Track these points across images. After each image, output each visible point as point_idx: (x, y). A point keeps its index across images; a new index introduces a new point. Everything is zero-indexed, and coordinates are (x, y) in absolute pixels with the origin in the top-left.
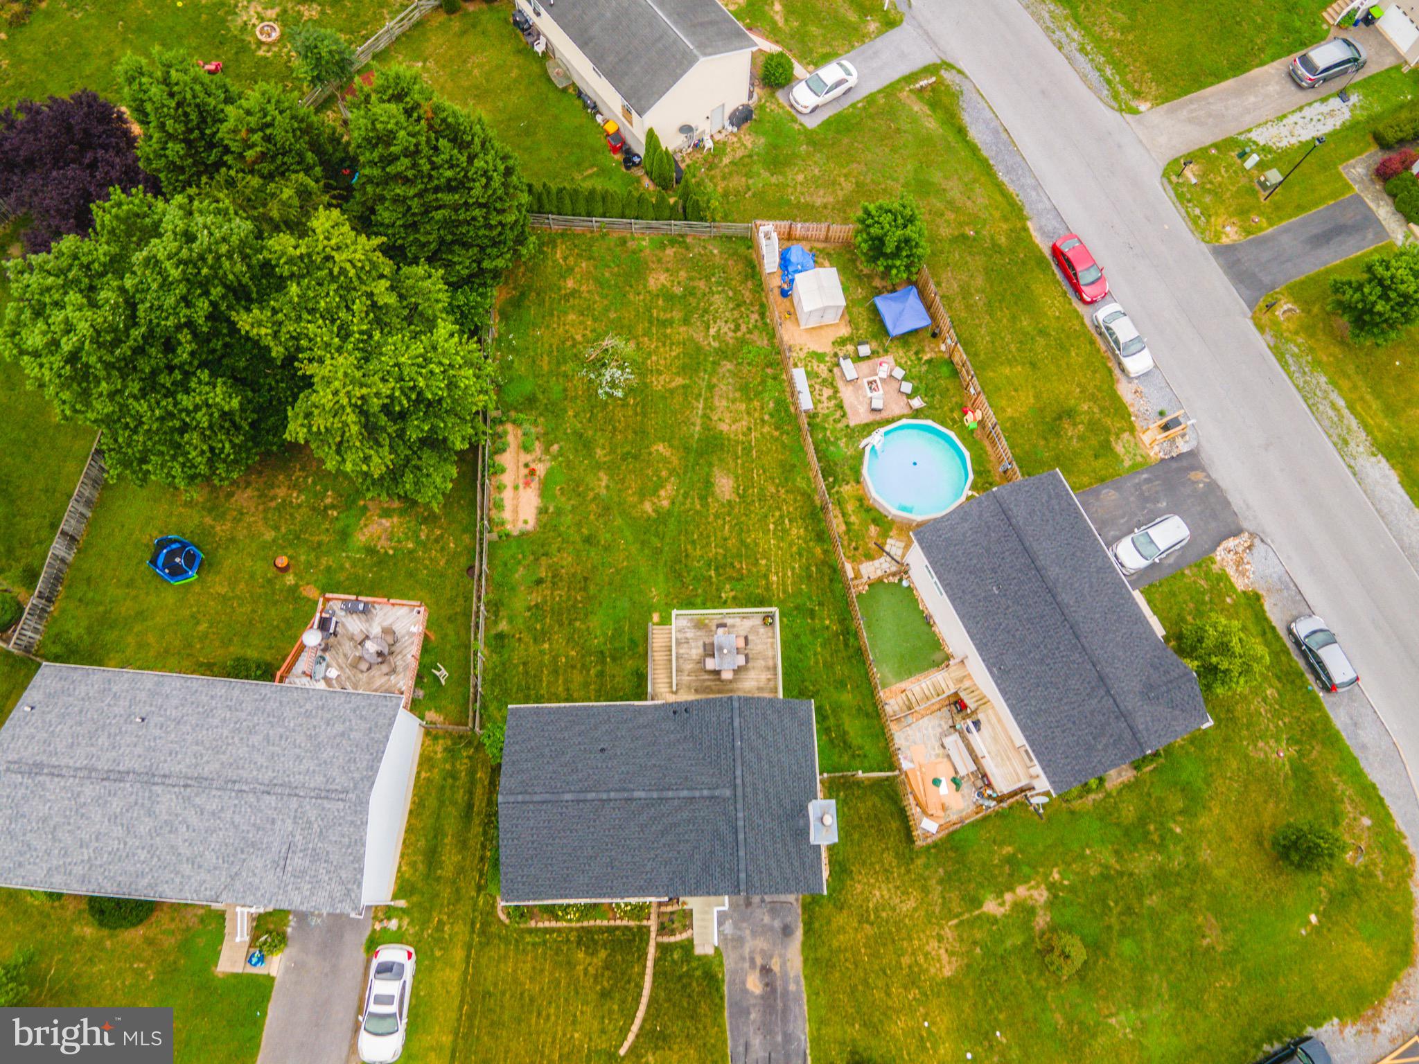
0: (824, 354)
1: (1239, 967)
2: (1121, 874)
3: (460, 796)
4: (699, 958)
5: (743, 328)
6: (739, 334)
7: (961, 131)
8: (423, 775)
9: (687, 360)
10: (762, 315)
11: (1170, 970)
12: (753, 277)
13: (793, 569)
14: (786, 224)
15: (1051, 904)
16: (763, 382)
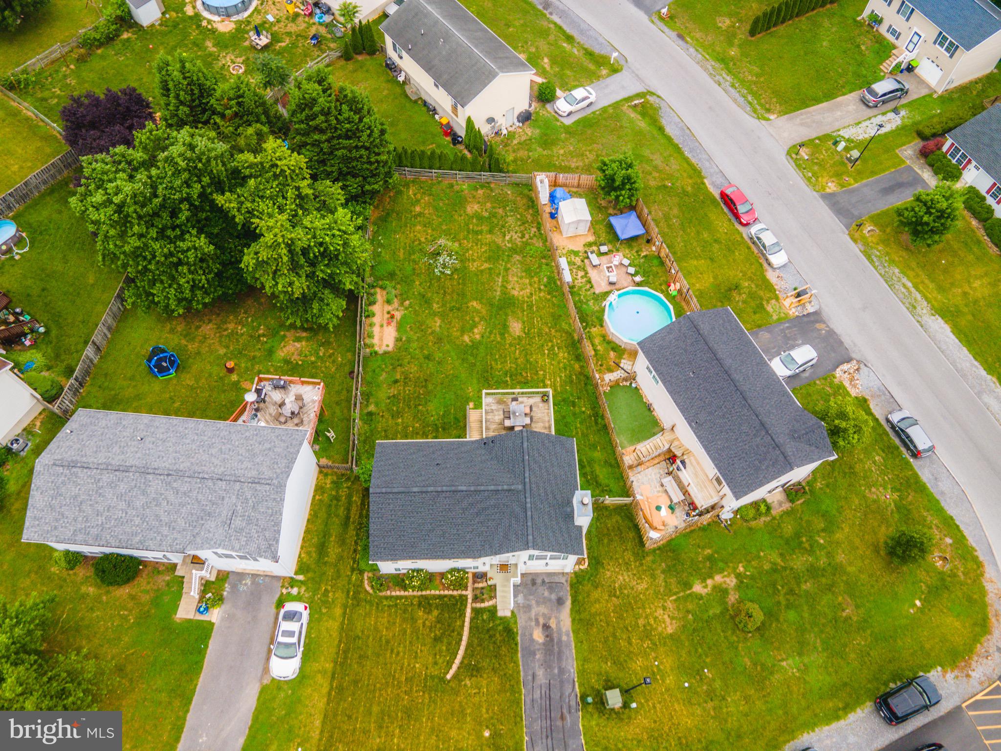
0: (579, 252)
1: (869, 632)
2: (785, 568)
3: (341, 511)
4: (501, 618)
5: (527, 236)
6: (524, 240)
7: (661, 129)
8: (317, 497)
9: (491, 254)
10: (539, 229)
11: (822, 632)
12: (533, 207)
13: (561, 377)
14: (552, 174)
15: (738, 587)
16: (540, 267)
